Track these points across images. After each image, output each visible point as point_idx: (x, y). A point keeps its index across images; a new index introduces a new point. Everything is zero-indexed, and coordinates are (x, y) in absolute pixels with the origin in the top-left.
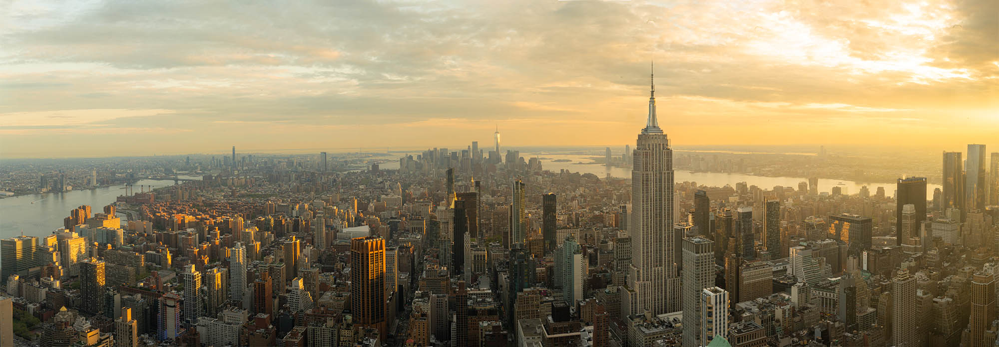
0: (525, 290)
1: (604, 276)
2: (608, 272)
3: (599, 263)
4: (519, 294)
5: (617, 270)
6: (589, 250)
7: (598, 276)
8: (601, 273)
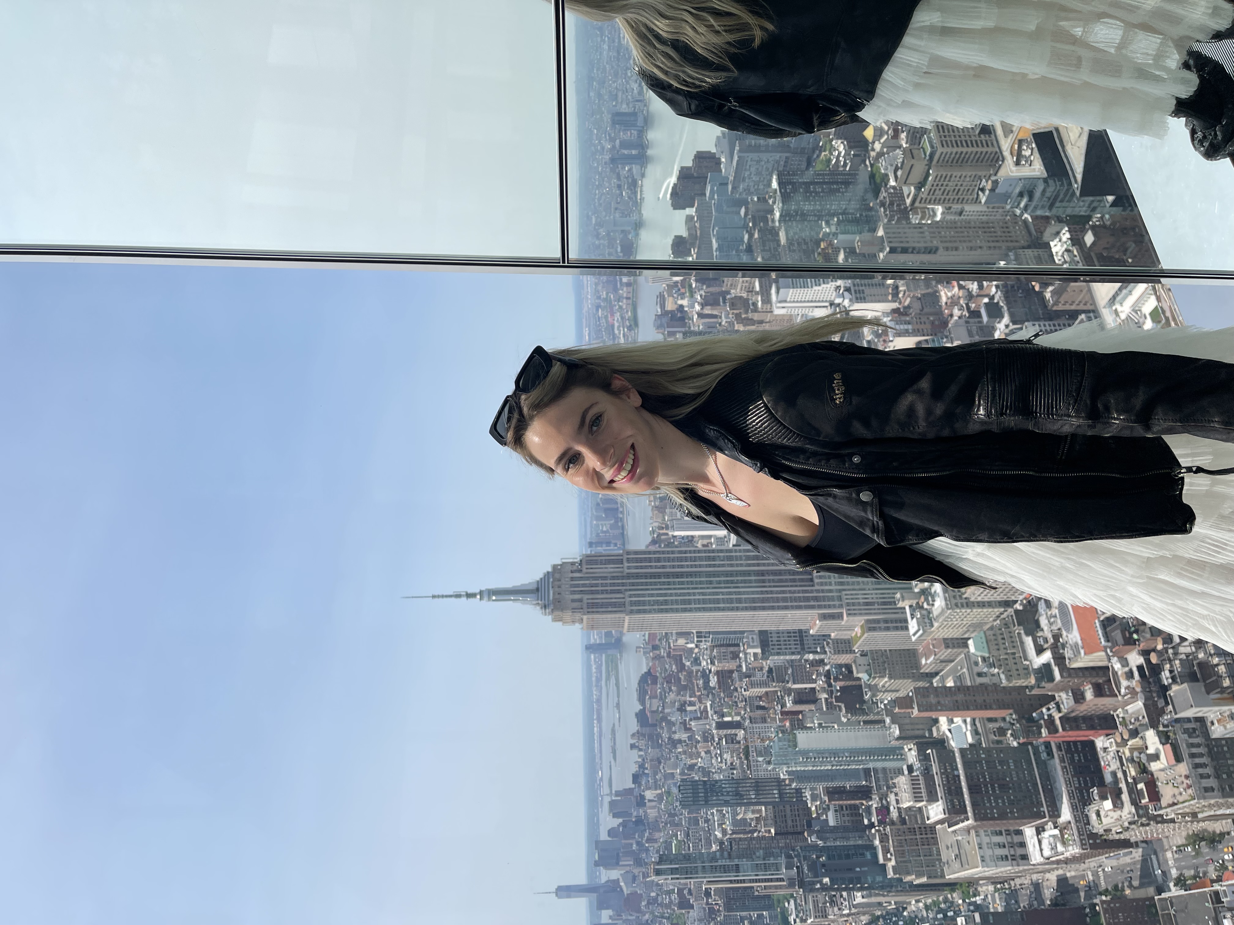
0: (881, 861)
1: (836, 679)
2: (828, 671)
3: (813, 686)
4: (891, 874)
5: (825, 652)
6: (788, 705)
7: (837, 691)
8: (830, 685)
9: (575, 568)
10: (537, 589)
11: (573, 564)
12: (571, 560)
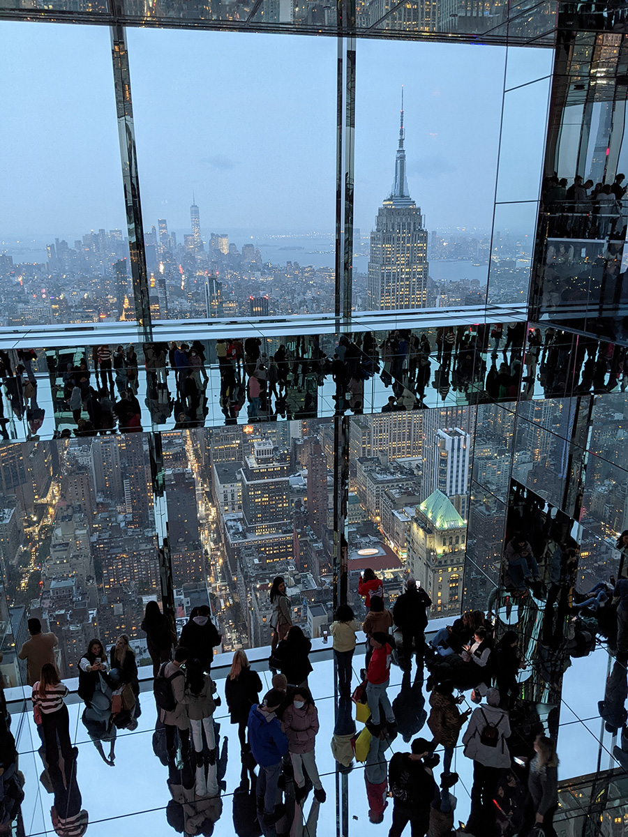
9: (417, 225)
10: (402, 196)
11: (420, 224)
12: (423, 223)
